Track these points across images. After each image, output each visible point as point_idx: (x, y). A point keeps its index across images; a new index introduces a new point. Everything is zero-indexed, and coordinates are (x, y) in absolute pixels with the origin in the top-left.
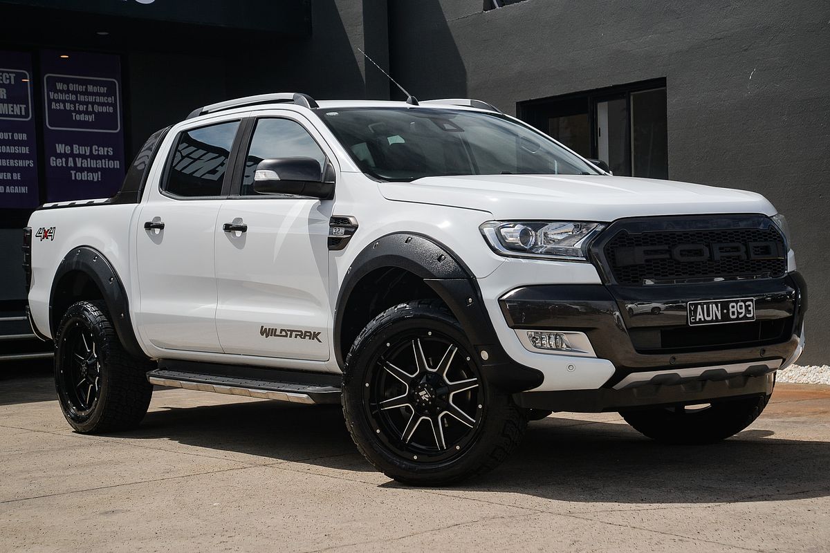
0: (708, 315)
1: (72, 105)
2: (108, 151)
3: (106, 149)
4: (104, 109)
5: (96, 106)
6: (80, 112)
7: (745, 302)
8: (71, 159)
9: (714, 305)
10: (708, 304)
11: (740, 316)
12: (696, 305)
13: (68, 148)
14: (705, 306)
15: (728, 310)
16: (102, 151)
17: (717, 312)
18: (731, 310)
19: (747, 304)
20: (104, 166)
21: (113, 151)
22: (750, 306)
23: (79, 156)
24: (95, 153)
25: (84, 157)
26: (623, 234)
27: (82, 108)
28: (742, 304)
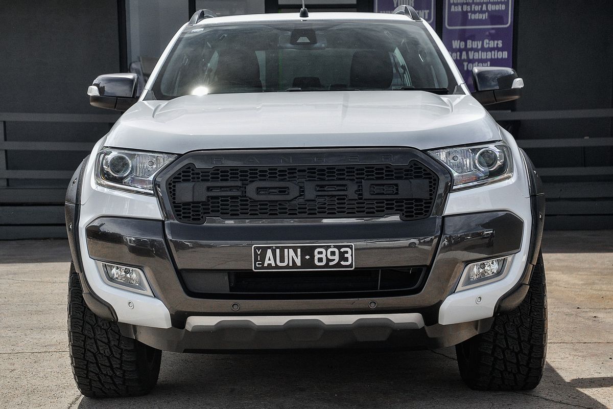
0: (282, 260)
1: (469, 7)
2: (497, 44)
3: (496, 42)
4: (497, 7)
5: (489, 6)
6: (475, 12)
7: (339, 247)
8: (464, 53)
9: (291, 250)
10: (282, 249)
11: (331, 264)
12: (264, 250)
13: (463, 43)
14: (278, 251)
15: (313, 257)
16: (492, 44)
17: (295, 258)
18: (317, 256)
19: (342, 250)
20: (493, 57)
21: (502, 43)
22: (347, 252)
23: (472, 49)
24: (486, 46)
25: (476, 50)
26: (189, 168)
27: (477, 8)
28: (336, 250)
